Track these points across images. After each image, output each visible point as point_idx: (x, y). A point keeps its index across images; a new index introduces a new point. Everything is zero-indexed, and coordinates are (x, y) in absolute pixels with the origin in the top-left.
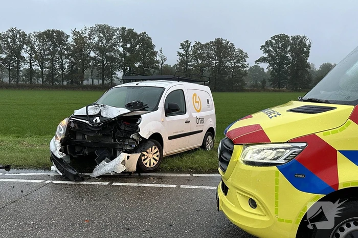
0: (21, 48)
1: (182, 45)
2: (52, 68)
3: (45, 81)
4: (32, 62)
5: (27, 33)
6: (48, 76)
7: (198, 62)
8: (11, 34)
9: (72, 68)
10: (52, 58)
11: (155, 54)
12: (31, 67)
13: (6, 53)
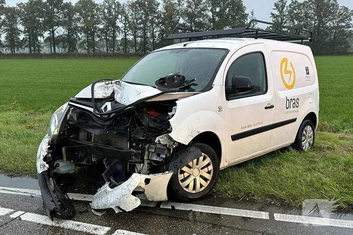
0: (116, 18)
1: (276, 5)
2: (144, 36)
3: (138, 50)
4: (126, 31)
5: (121, 3)
6: (141, 44)
7: (294, 23)
8: (107, 4)
9: (162, 36)
10: (144, 27)
11: (245, 16)
12: (125, 37)
13: (103, 23)
